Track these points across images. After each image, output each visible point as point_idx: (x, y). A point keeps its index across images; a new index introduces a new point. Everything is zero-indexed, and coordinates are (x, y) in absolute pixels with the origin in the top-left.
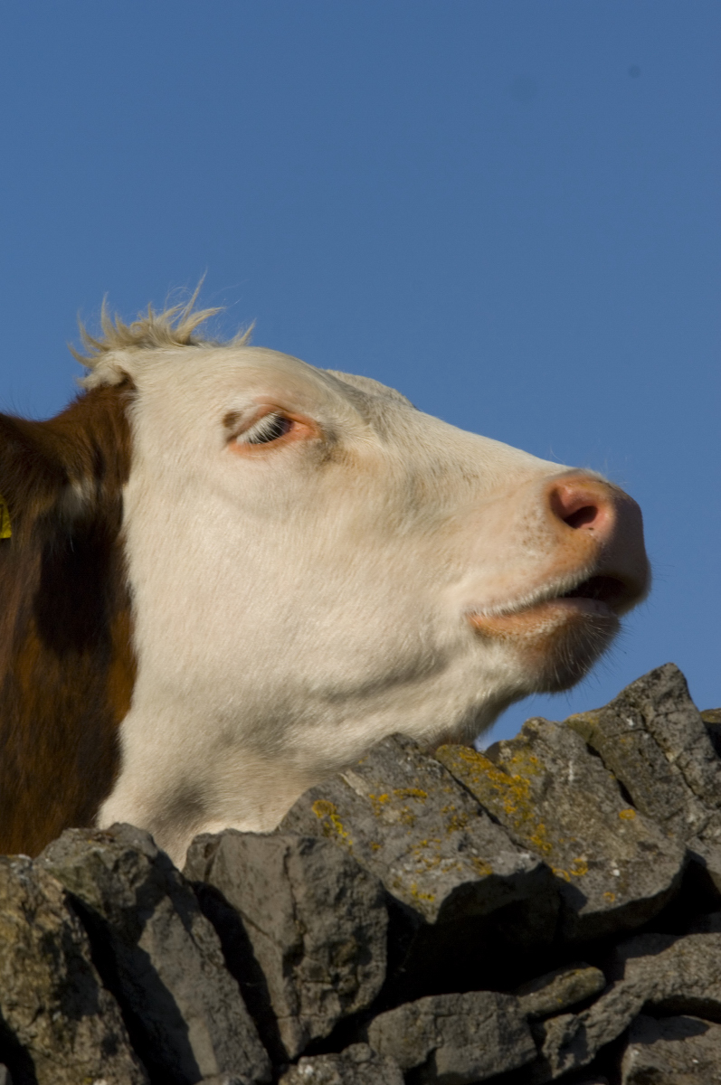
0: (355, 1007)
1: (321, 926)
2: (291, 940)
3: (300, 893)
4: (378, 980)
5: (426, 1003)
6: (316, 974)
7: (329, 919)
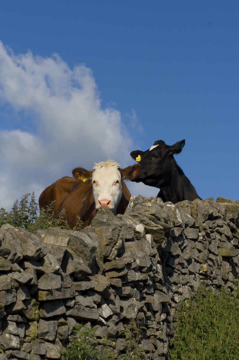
0: (205, 220)
1: (206, 213)
2: (204, 213)
3: (205, 210)
4: (207, 218)
5: (209, 221)
6: (204, 216)
7: (206, 212)
